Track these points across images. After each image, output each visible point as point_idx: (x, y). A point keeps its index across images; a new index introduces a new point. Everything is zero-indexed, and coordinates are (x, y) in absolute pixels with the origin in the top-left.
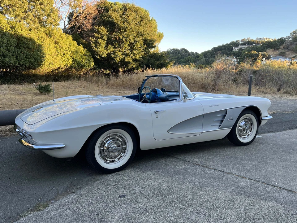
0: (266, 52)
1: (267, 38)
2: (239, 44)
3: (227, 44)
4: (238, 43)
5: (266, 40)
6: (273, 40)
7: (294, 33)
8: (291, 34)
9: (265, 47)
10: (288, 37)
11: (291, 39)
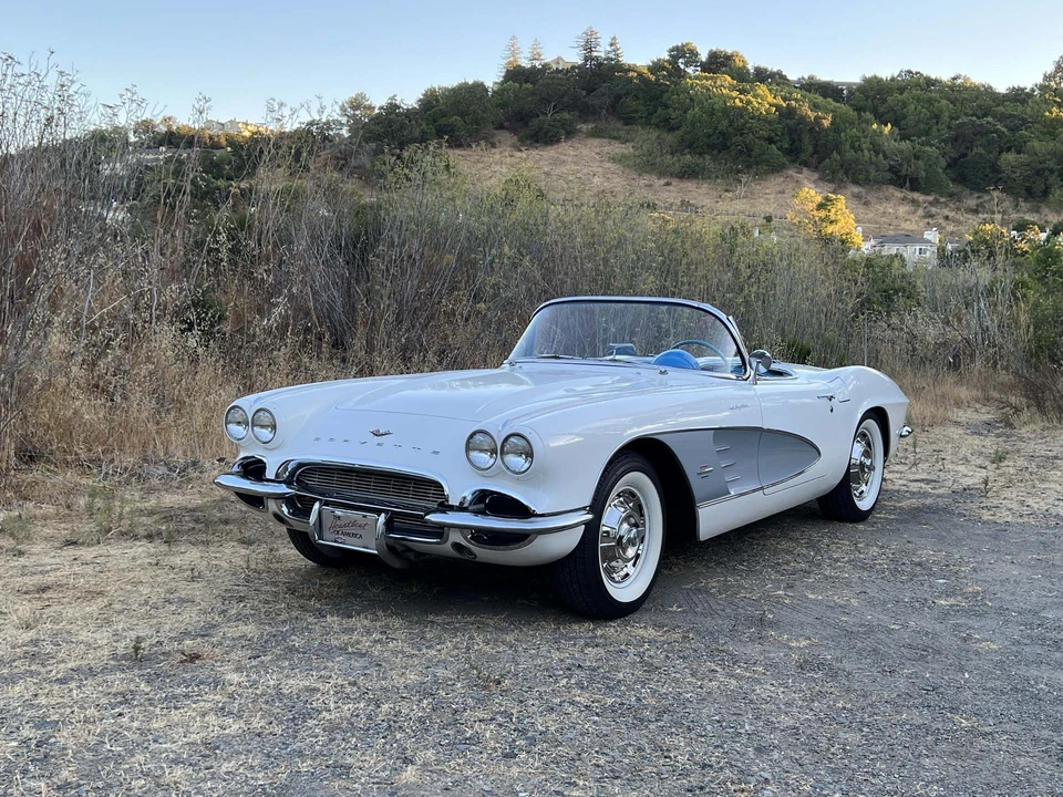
1: (247, 124)
2: (128, 143)
4: (119, 139)
5: (247, 134)
6: (273, 132)
7: (355, 108)
8: (343, 109)
10: (334, 122)
11: (345, 133)
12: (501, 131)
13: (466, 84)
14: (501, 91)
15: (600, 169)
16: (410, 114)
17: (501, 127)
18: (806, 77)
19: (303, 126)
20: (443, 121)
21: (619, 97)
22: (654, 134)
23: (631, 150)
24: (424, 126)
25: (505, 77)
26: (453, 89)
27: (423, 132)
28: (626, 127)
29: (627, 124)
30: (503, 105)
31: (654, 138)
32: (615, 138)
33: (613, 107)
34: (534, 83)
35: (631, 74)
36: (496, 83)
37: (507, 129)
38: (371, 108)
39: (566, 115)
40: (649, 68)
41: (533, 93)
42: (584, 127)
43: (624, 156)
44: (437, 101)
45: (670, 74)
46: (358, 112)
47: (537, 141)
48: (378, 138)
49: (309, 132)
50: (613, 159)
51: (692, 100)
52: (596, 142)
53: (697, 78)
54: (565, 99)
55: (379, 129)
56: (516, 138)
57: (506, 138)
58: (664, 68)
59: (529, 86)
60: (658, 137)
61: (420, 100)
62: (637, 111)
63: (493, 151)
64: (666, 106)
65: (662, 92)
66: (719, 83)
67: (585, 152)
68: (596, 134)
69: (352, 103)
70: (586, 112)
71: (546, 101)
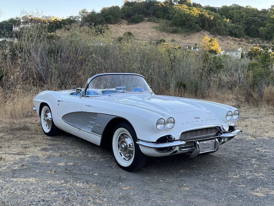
0: (55, 32)
1: (53, 17)
2: (21, 22)
3: (4, 22)
4: (18, 21)
5: (53, 20)
6: (60, 19)
8: (80, 13)
9: (53, 27)
10: (77, 16)
11: (80, 19)
12: (123, 20)
13: (114, 6)
14: (123, 8)
15: (150, 30)
16: (98, 15)
17: (123, 18)
18: (207, 6)
19: (68, 18)
20: (107, 17)
21: (156, 10)
22: (165, 21)
23: (159, 25)
24: (102, 18)
25: (124, 5)
26: (110, 8)
27: (101, 19)
28: (157, 19)
29: (158, 18)
30: (124, 12)
31: (165, 22)
32: (154, 22)
33: (154, 13)
34: (132, 6)
35: (159, 4)
36: (122, 6)
37: (125, 19)
38: (87, 13)
39: (141, 15)
40: (164, 3)
41: (132, 9)
42: (146, 19)
43: (157, 27)
44: (106, 11)
45: (170, 4)
46: (84, 14)
47: (133, 23)
48: (89, 21)
49: (70, 19)
50: (154, 28)
51: (175, 12)
52: (149, 23)
53: (177, 5)
54: (141, 11)
55: (89, 19)
56: (127, 21)
57: (125, 21)
58: (168, 3)
59: (131, 7)
60: (166, 22)
61: (101, 11)
62: (160, 14)
63: (121, 25)
64: (169, 13)
65: (168, 9)
66: (183, 7)
67: (146, 25)
68: (149, 21)
69: (82, 11)
70: (147, 15)
71: (135, 11)
